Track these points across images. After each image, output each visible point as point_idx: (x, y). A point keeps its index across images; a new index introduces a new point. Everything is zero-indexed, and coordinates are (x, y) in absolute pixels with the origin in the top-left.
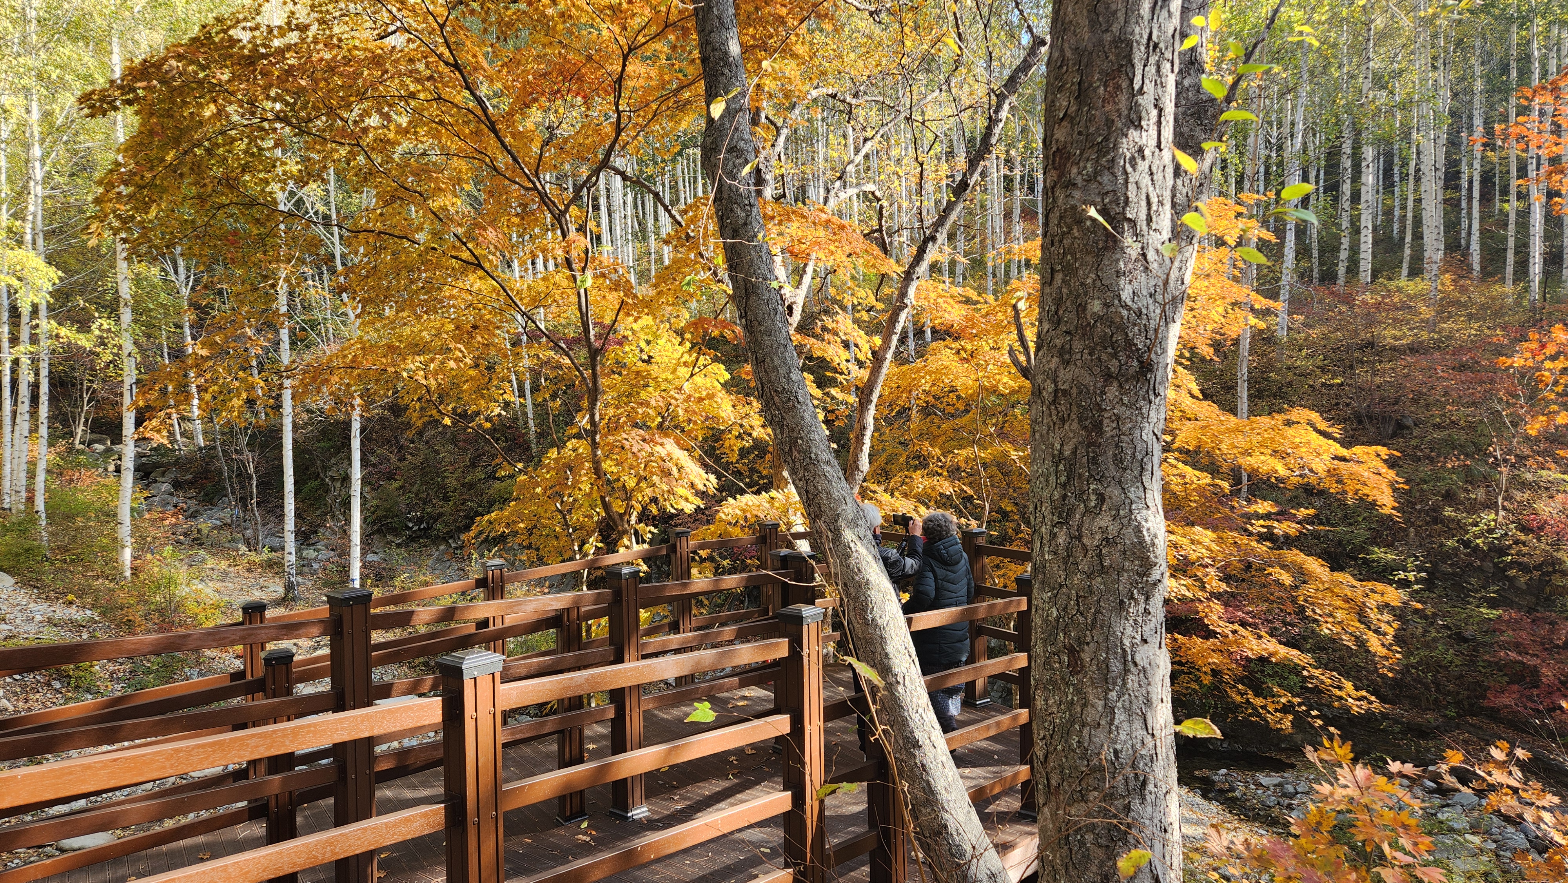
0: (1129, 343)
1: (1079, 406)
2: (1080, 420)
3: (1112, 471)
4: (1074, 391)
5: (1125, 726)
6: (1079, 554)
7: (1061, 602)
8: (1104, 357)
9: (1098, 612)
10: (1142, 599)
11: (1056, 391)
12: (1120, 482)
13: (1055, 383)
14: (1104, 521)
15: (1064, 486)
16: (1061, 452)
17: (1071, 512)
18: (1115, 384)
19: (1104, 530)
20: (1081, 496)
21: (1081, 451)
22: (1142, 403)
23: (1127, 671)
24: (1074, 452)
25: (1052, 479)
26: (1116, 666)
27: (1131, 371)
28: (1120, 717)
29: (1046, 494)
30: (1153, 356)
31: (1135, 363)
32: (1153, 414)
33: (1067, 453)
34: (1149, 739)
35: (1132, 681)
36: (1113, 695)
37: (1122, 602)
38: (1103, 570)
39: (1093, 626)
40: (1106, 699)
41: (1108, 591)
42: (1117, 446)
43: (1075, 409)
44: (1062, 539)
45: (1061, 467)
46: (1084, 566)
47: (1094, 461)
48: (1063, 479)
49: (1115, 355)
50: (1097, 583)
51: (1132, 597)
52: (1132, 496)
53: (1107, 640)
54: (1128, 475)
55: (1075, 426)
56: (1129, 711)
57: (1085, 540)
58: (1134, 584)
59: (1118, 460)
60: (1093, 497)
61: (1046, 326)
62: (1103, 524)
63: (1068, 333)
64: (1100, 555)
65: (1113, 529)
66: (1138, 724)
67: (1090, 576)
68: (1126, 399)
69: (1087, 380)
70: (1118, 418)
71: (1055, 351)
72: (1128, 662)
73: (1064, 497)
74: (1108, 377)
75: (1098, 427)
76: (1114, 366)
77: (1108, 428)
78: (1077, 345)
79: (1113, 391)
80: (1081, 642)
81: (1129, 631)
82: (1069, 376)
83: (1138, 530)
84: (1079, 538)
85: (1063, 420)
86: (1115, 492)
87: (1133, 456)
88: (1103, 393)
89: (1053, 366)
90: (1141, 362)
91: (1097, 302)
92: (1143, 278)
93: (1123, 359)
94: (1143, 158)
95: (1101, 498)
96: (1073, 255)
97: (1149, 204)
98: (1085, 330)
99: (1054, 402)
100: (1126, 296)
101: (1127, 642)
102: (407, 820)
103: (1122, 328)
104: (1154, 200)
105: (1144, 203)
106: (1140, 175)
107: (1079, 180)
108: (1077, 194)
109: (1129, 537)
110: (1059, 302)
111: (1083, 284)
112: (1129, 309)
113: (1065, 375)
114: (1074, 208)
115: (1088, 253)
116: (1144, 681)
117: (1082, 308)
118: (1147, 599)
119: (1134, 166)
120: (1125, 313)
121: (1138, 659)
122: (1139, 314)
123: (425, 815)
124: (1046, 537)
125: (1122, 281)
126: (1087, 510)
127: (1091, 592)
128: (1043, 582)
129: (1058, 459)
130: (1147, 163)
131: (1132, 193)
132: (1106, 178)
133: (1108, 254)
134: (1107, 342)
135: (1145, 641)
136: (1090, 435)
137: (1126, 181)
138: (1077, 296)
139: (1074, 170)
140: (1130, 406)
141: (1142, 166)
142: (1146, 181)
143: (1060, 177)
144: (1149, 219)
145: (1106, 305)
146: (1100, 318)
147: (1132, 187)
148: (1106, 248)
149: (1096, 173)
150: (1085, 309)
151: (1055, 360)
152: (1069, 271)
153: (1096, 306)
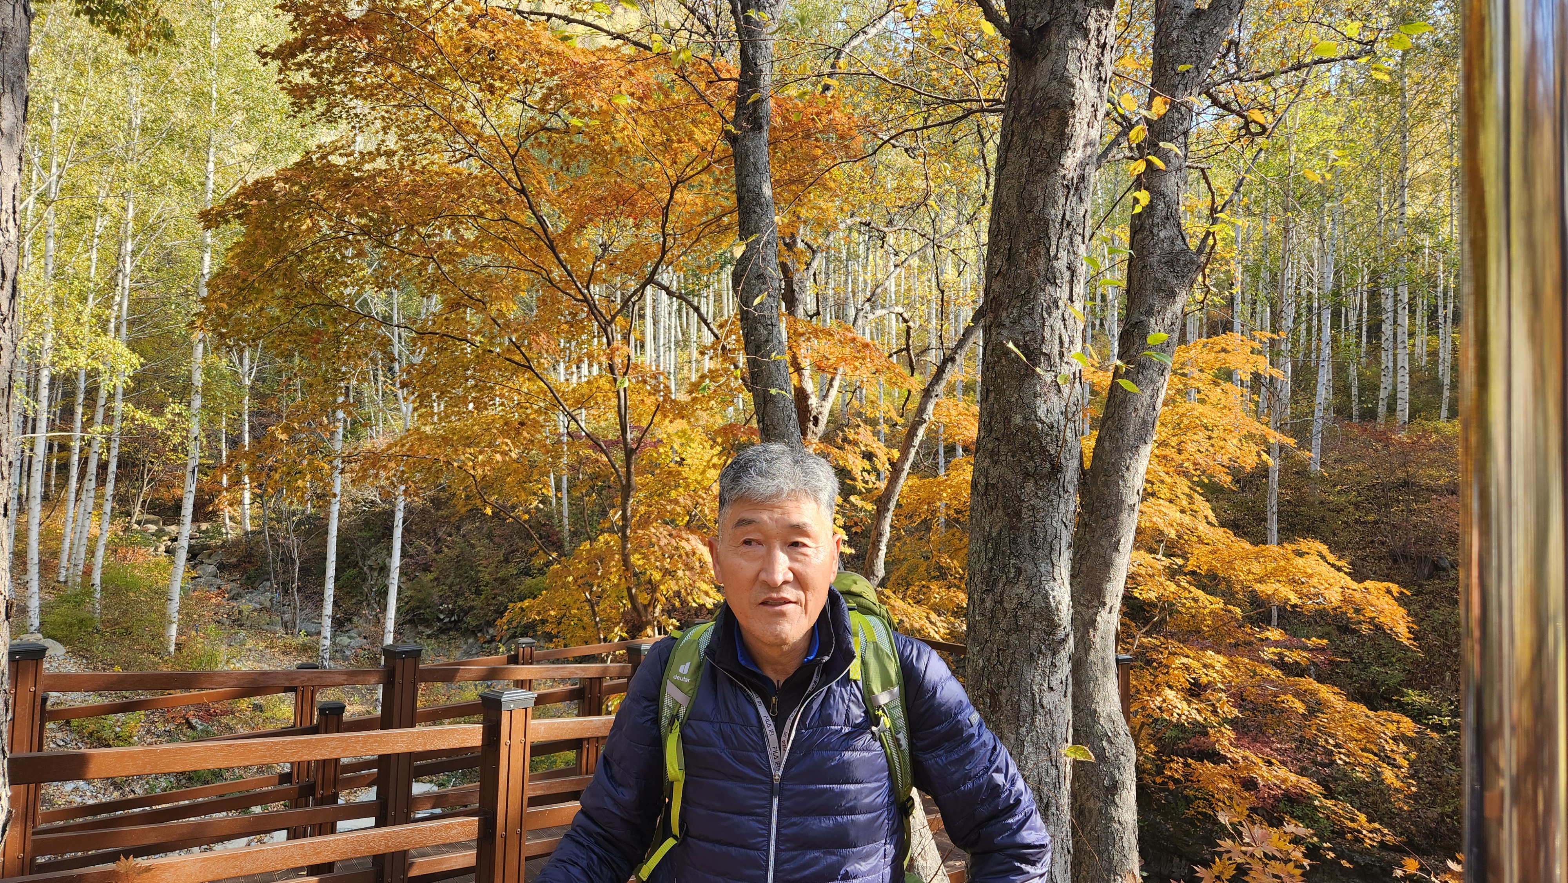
0: (1043, 450)
1: (1004, 497)
2: (1005, 508)
3: (1028, 550)
4: (1000, 485)
5: (1033, 757)
6: (1000, 615)
7: (986, 654)
8: (1023, 459)
9: (1013, 662)
10: (1049, 654)
11: (987, 485)
12: (1033, 559)
13: (987, 478)
14: (1020, 589)
15: (991, 560)
16: (989, 533)
17: (995, 581)
18: (1032, 481)
19: (1019, 596)
20: (1003, 569)
21: (1005, 533)
22: (1053, 497)
23: (1035, 712)
24: (999, 534)
25: (983, 554)
26: (1026, 707)
27: (1045, 471)
28: (1028, 749)
29: (978, 567)
30: (1063, 461)
31: (1048, 465)
32: (1062, 506)
33: (994, 534)
34: (1053, 772)
35: (1039, 720)
36: (1023, 730)
37: (1032, 655)
38: (1018, 629)
39: (1009, 673)
40: (1018, 733)
41: (1021, 645)
42: (1032, 530)
43: (1000, 499)
44: (988, 604)
45: (990, 545)
46: (1003, 625)
47: (1014, 541)
48: (990, 555)
49: (1032, 458)
50: (1014, 639)
51: (1040, 652)
52: (1043, 570)
53: (1019, 685)
54: (1040, 553)
55: (1000, 513)
56: (1036, 744)
57: (1005, 604)
58: (1042, 641)
59: (1033, 542)
60: (1013, 570)
61: (983, 434)
62: (1019, 591)
63: (997, 439)
64: (1016, 616)
65: (1026, 595)
66: (1043, 756)
67: (1008, 633)
68: (1040, 494)
69: (1010, 476)
70: (1034, 508)
71: (986, 453)
72: (1036, 706)
73: (991, 569)
74: (1027, 475)
75: (1018, 514)
76: (1030, 466)
77: (1026, 515)
78: (1003, 449)
79: (1030, 486)
80: (1000, 687)
81: (1038, 679)
82: (997, 473)
83: (1046, 596)
84: (1001, 602)
85: (992, 508)
86: (1029, 566)
87: (1045, 539)
88: (1022, 487)
89: (985, 465)
90: (1053, 465)
91: (1018, 416)
92: (1056, 399)
93: (1038, 462)
94: (1057, 307)
95: (1019, 571)
96: (1002, 379)
97: (1061, 342)
98: (1009, 437)
99: (985, 494)
100: (1041, 413)
101: (1036, 688)
102: (447, 827)
103: (1037, 437)
104: (1066, 340)
105: (1057, 342)
106: (1054, 320)
107: (1007, 323)
108: (1005, 332)
109: (1039, 602)
110: (991, 415)
111: (1009, 402)
112: (1043, 423)
113: (993, 472)
114: (1001, 342)
115: (1013, 378)
116: (1049, 721)
117: (1007, 420)
118: (1054, 654)
119: (1050, 315)
120: (1039, 426)
121: (1045, 702)
122: (1052, 427)
123: (462, 825)
124: (977, 602)
125: (1038, 401)
126: (1008, 582)
127: (1009, 646)
128: (974, 639)
129: (987, 539)
130: (1060, 312)
131: (1047, 333)
132: (1027, 322)
133: (1027, 380)
134: (1025, 447)
135: (1051, 689)
136: (1011, 521)
137: (1043, 325)
138: (1004, 411)
139: (1004, 314)
140: (1043, 499)
141: (1057, 313)
142: (1059, 325)
143: (995, 318)
144: (1061, 355)
145: (1026, 419)
146: (1021, 428)
147: (1047, 330)
148: (1026, 375)
149: (1019, 317)
150: (1010, 421)
151: (988, 460)
152: (999, 391)
153: (1018, 419)
